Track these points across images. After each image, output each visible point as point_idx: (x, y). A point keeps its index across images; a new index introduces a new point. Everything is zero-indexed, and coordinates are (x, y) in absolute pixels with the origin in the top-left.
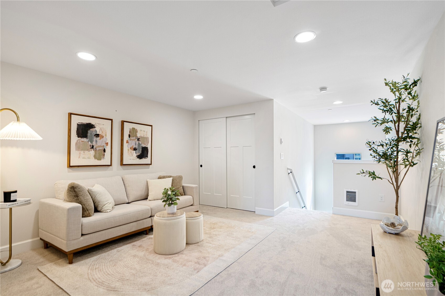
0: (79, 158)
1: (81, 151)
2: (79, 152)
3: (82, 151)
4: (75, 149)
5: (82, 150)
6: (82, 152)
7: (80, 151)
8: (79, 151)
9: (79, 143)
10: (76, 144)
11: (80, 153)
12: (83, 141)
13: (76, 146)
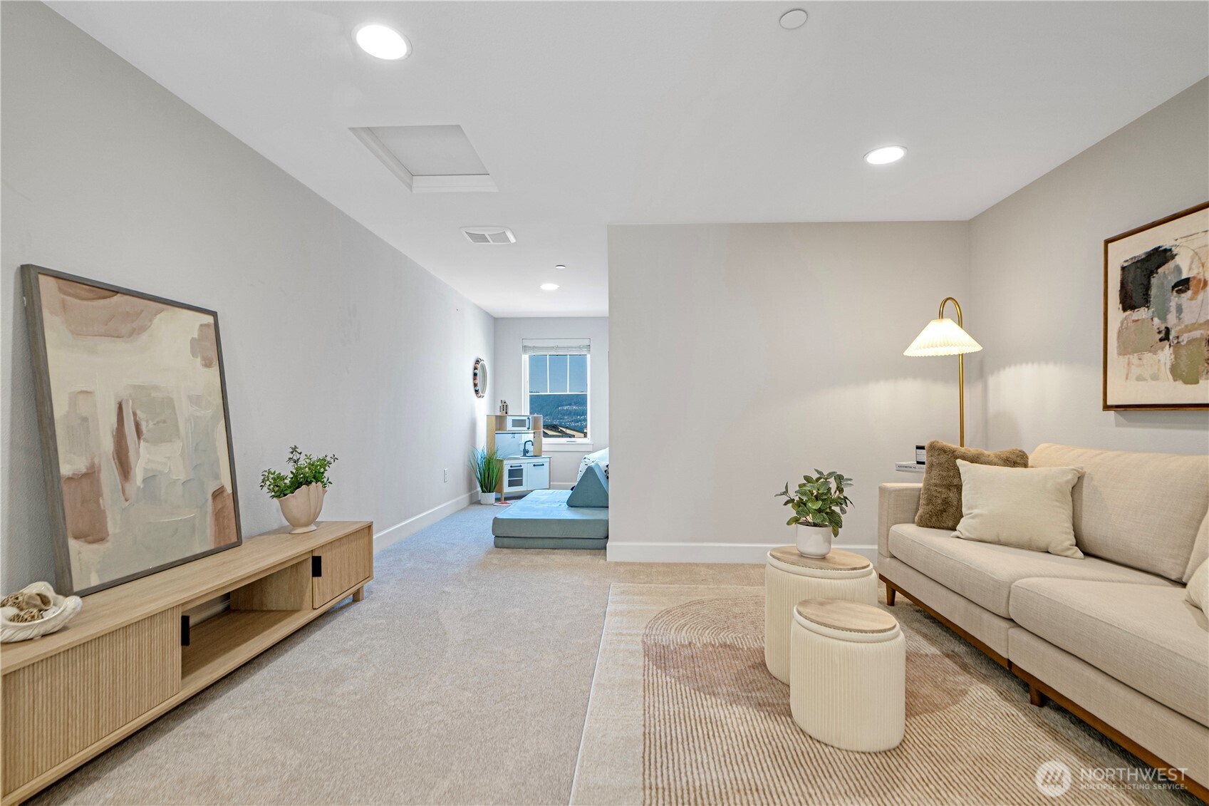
0: (1127, 378)
1: (1131, 356)
2: (1127, 361)
3: (1135, 354)
4: (1115, 351)
5: (1134, 351)
6: (1134, 358)
7: (1130, 354)
8: (1127, 357)
9: (1126, 328)
10: (1120, 333)
11: (1129, 364)
12: (1136, 318)
13: (1118, 342)
